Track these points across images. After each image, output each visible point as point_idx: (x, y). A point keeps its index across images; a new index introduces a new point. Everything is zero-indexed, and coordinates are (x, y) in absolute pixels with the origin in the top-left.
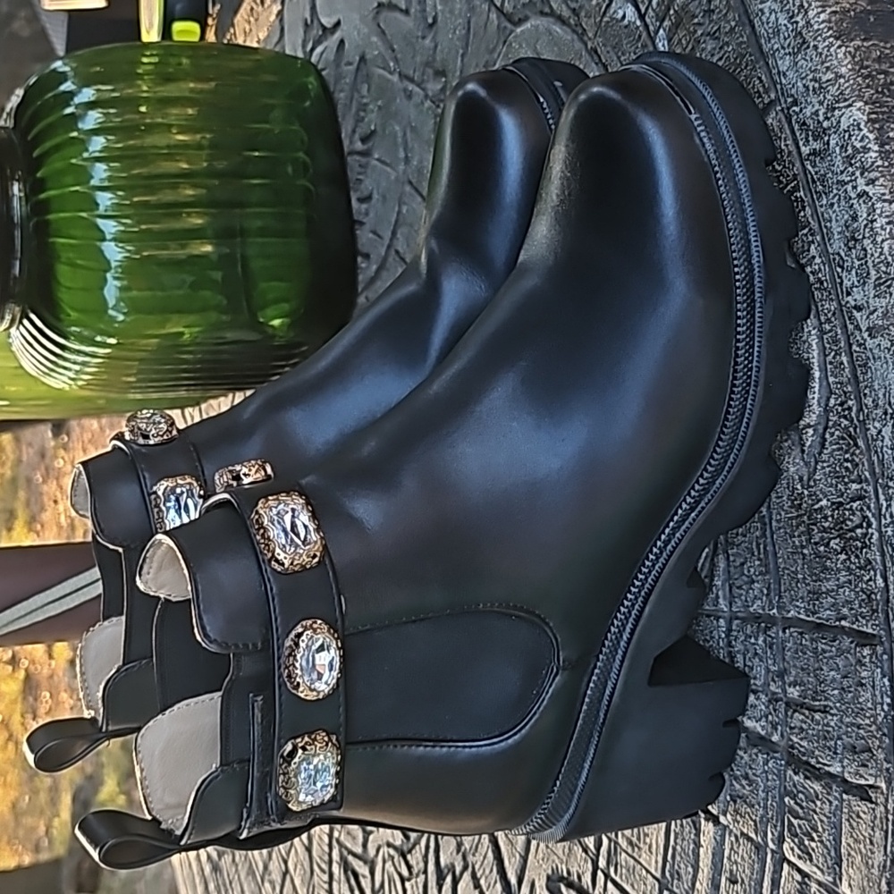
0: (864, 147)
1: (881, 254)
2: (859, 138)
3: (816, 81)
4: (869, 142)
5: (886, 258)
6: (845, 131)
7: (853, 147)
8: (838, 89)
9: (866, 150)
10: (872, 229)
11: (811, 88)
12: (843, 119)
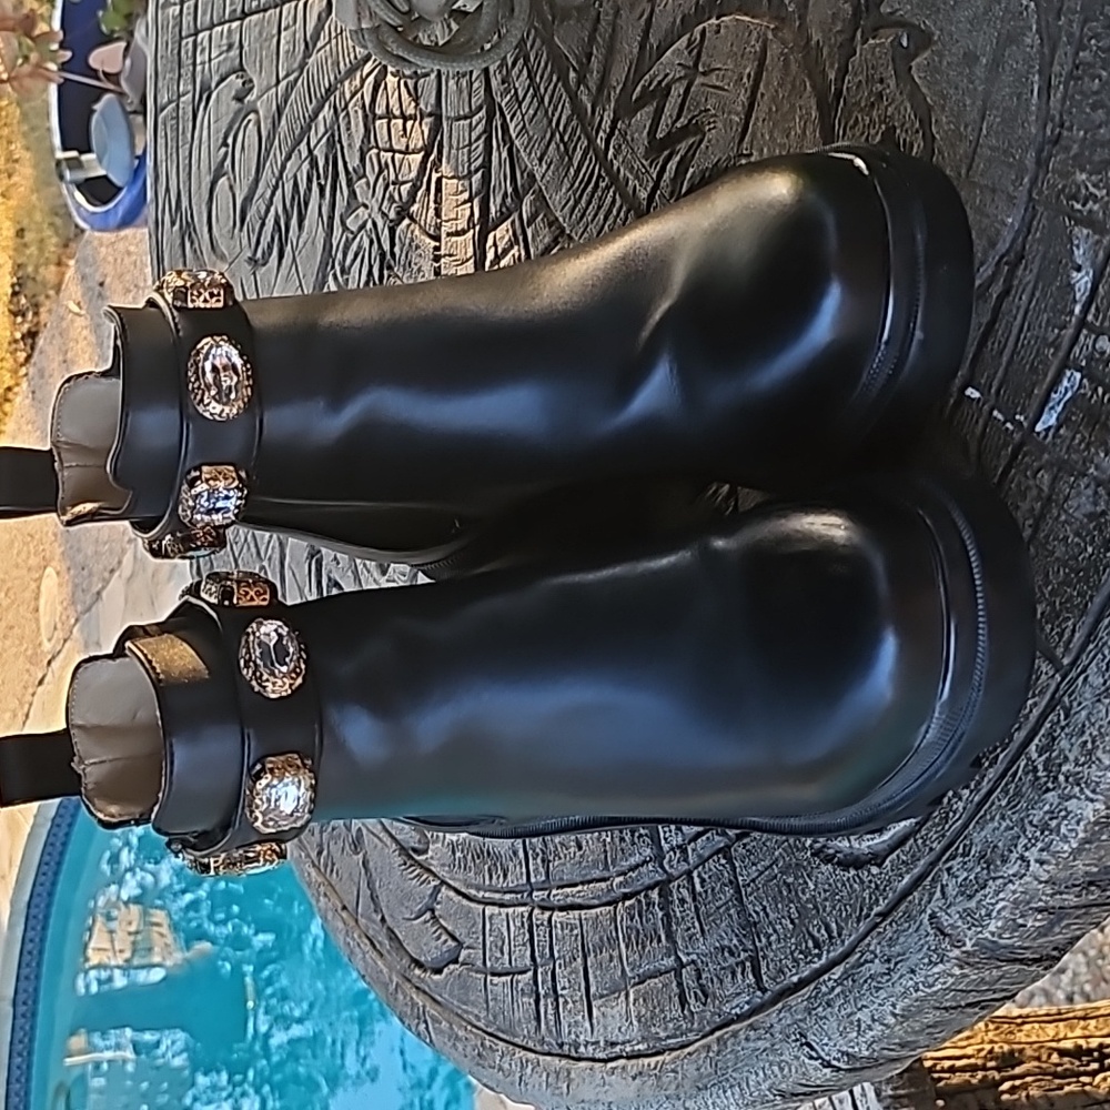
0: (1065, 836)
1: (993, 904)
2: (1070, 827)
3: (1093, 742)
4: (1075, 838)
5: (992, 911)
6: (1066, 809)
7: (1059, 825)
8: (1100, 777)
9: (1065, 839)
10: (1005, 885)
11: (1084, 739)
12: (1074, 801)
